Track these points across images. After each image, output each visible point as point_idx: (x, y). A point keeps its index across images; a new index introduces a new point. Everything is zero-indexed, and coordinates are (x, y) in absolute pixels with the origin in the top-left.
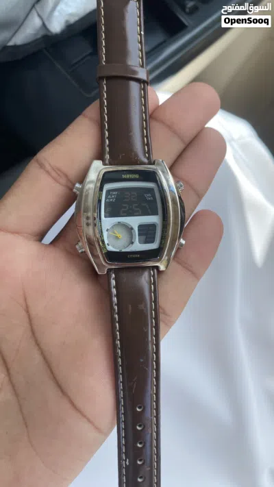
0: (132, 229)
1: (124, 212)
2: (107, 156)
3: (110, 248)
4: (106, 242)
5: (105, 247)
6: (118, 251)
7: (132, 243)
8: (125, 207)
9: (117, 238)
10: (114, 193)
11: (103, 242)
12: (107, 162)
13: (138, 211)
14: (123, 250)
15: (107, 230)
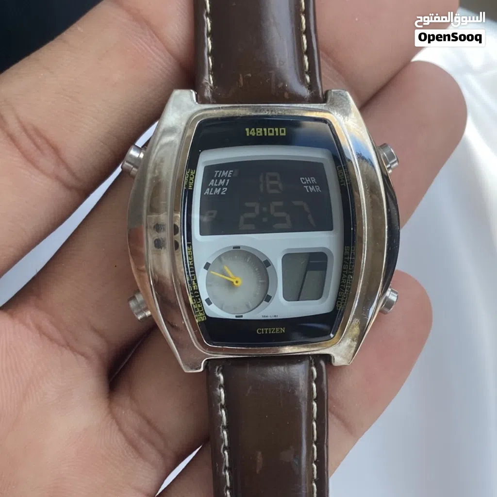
0: (267, 263)
1: (248, 221)
2: (208, 79)
3: (214, 311)
4: (204, 295)
5: (202, 309)
6: (233, 317)
7: (268, 299)
8: (251, 210)
9: (231, 285)
10: (224, 173)
11: (196, 294)
12: (208, 94)
13: (282, 220)
14: (246, 317)
15: (207, 266)
